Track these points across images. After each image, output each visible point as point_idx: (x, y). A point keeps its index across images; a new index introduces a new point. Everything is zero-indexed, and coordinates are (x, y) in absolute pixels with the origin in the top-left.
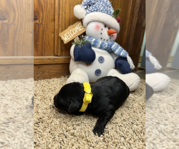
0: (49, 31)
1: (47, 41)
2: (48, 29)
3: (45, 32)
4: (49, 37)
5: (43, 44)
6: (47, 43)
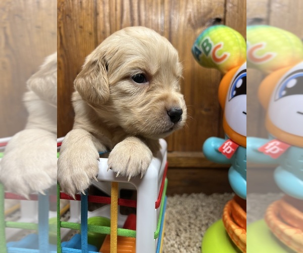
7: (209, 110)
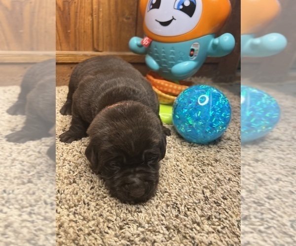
0: (85, 12)
1: (83, 27)
2: (83, 9)
3: (78, 14)
4: (84, 22)
5: (77, 33)
6: (83, 31)
7: (129, 18)
